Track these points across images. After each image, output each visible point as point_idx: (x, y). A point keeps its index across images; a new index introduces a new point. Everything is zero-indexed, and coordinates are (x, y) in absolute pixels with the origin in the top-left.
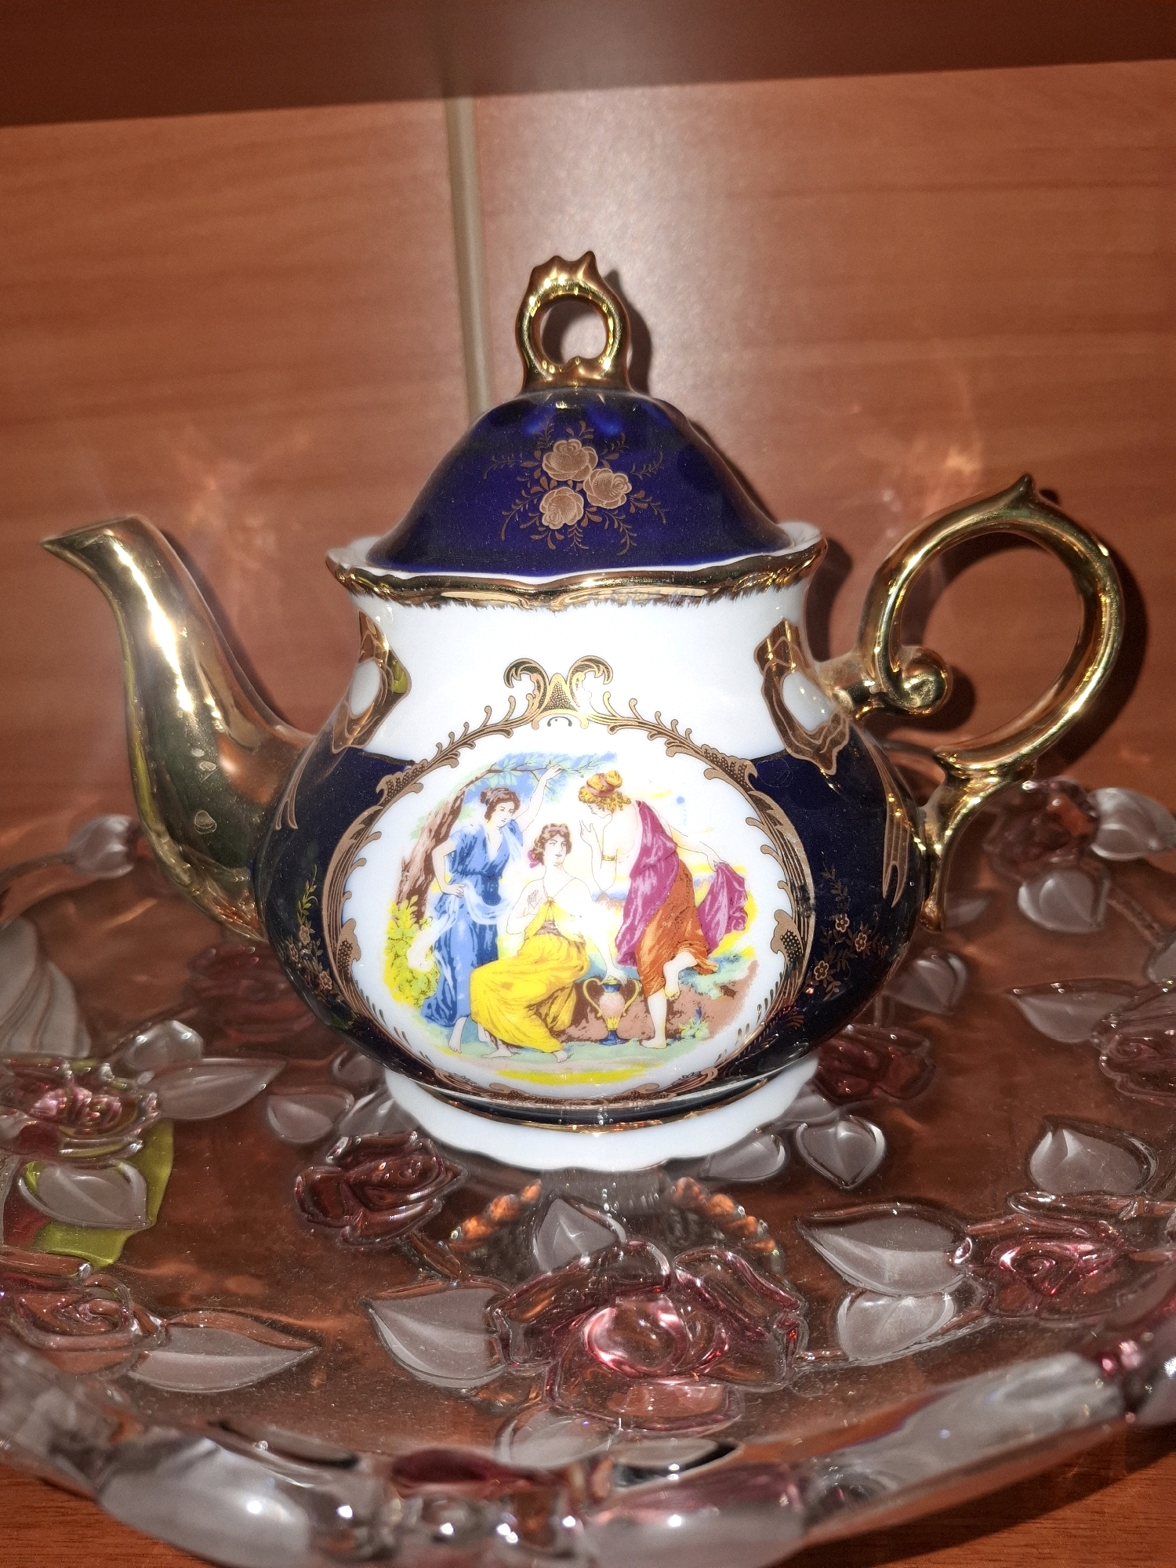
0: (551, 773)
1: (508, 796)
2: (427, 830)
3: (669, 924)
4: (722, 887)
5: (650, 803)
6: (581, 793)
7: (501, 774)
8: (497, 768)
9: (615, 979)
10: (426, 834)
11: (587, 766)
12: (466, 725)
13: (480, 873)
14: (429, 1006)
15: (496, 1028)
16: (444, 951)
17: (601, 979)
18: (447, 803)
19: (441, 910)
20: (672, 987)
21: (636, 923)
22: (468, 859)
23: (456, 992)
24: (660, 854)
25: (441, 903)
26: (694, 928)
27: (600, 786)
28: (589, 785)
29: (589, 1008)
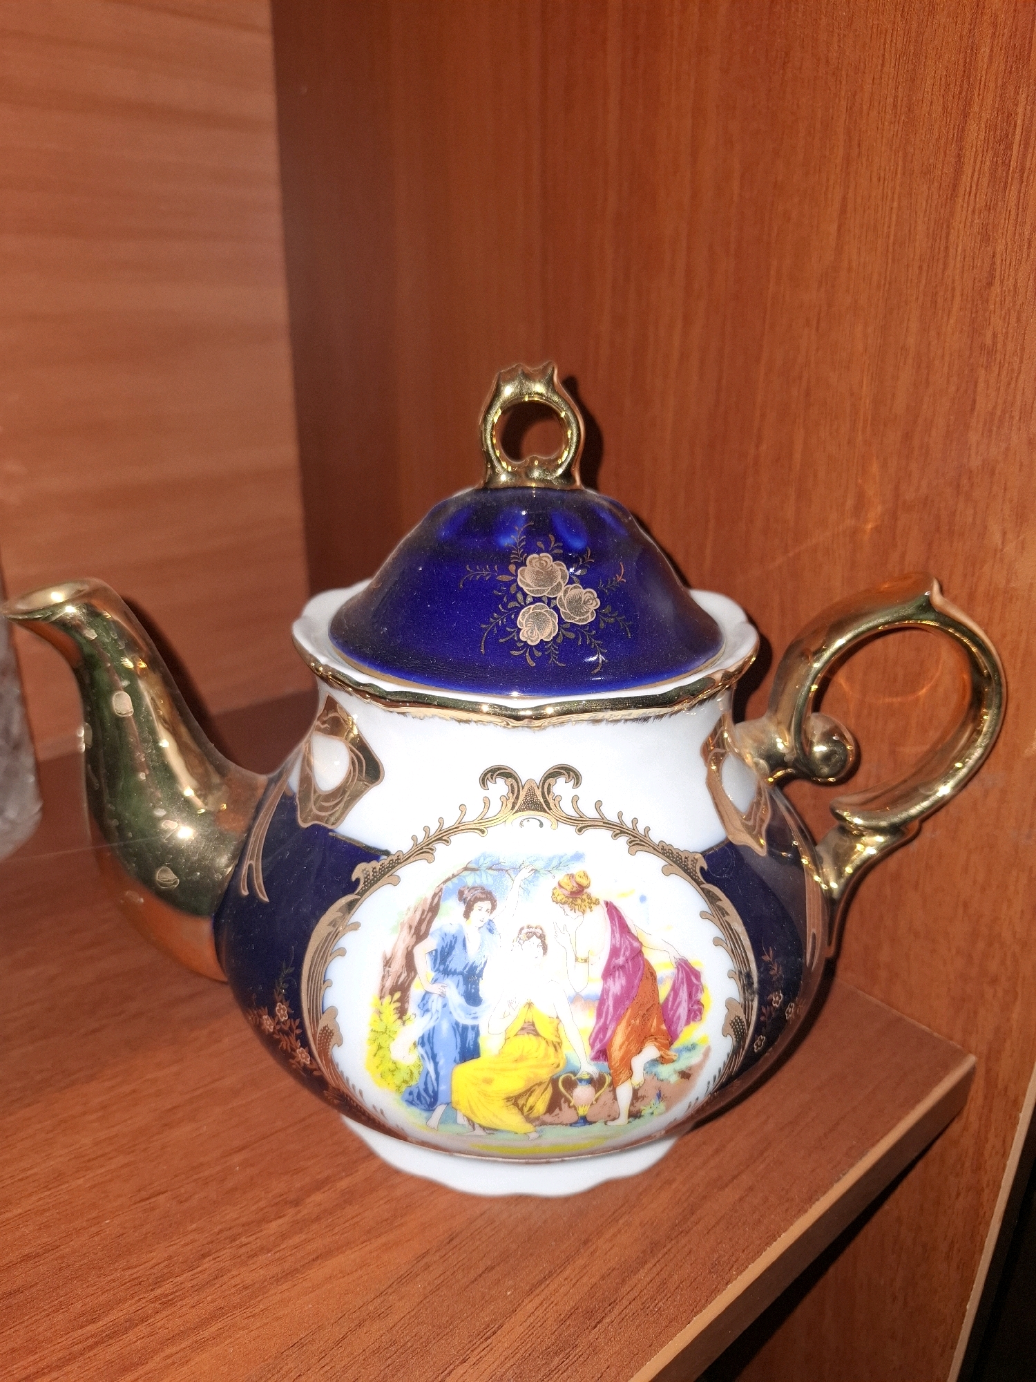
0: (525, 873)
1: (484, 896)
2: (406, 927)
3: (638, 1021)
4: (682, 983)
5: (616, 903)
6: (553, 894)
7: (478, 872)
8: (473, 865)
9: (588, 1074)
10: (406, 930)
11: (557, 867)
12: (441, 820)
13: (461, 973)
14: (411, 1093)
15: (475, 1115)
16: (427, 1047)
17: (575, 1074)
18: (426, 899)
19: (424, 1007)
20: (638, 1077)
21: (608, 1023)
22: (450, 959)
23: (438, 1084)
24: (628, 953)
25: (425, 1002)
26: (659, 1024)
27: (571, 886)
28: (560, 886)
29: (563, 1099)
